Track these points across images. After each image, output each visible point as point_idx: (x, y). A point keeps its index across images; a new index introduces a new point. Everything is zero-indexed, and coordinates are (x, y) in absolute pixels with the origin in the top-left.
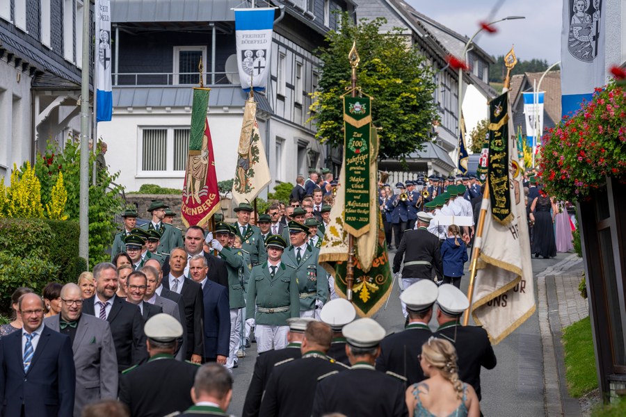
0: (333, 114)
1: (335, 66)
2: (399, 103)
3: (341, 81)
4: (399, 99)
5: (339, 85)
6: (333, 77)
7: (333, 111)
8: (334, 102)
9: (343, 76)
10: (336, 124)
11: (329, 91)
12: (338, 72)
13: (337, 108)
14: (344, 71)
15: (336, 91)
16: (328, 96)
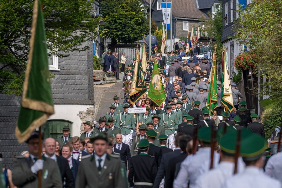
0: (107, 26)
1: (107, 7)
2: (134, 22)
3: (111, 13)
4: (134, 20)
5: (110, 14)
6: (106, 11)
7: (107, 25)
8: (108, 21)
9: (111, 11)
10: (109, 31)
11: (105, 17)
12: (109, 9)
13: (109, 24)
14: (111, 9)
15: (108, 17)
16: (105, 19)
